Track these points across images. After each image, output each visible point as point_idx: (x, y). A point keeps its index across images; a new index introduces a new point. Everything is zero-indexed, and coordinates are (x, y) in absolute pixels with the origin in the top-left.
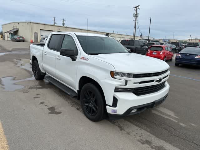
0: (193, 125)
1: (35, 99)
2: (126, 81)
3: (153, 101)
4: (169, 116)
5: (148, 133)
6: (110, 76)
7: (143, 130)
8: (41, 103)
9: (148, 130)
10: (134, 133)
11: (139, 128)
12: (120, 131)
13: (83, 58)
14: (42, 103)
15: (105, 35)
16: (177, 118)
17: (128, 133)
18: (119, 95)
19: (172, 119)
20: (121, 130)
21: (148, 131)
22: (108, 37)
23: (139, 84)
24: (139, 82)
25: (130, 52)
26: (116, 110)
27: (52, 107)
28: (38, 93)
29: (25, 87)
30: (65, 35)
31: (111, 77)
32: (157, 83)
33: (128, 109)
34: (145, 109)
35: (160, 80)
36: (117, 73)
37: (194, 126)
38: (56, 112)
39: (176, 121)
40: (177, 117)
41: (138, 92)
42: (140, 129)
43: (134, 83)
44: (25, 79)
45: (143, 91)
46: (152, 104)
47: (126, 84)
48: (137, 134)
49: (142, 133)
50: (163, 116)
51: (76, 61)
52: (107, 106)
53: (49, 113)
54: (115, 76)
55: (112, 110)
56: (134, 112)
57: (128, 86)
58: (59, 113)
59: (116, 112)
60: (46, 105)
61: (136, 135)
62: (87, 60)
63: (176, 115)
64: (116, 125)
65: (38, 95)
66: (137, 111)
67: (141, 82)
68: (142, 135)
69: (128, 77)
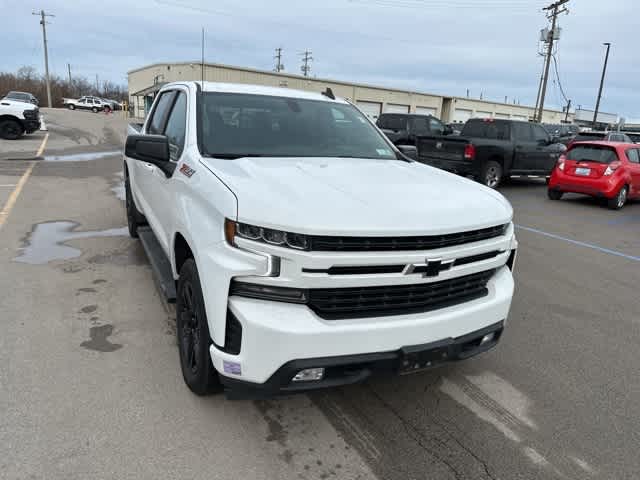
0: (583, 465)
1: (78, 295)
2: (277, 261)
4: (500, 412)
5: (366, 470)
6: (223, 237)
8: (87, 308)
9: (377, 455)
10: (311, 458)
11: (342, 441)
12: (266, 443)
13: (185, 169)
14: (87, 310)
15: (323, 93)
16: (528, 429)
17: (288, 456)
18: (245, 309)
19: (502, 427)
20: (269, 439)
23: (325, 275)
24: (327, 267)
26: (239, 365)
28: (101, 278)
29: (84, 253)
30: (179, 92)
31: (225, 243)
32: (418, 279)
33: (283, 366)
34: (365, 373)
35: (433, 268)
36: (250, 231)
37: (582, 471)
38: (108, 343)
39: (516, 438)
40: (530, 423)
41: (328, 304)
42: (345, 444)
43: (305, 270)
44: (100, 230)
45: (355, 304)
47: (276, 273)
48: (319, 463)
50: (474, 407)
51: (173, 178)
52: (212, 347)
53: (84, 344)
54: (237, 240)
55: (225, 362)
56: (316, 381)
57: (283, 281)
59: (240, 373)
60: (94, 319)
62: (189, 176)
63: (531, 415)
64: (267, 418)
65: (96, 282)
66: (326, 376)
67: (335, 270)
68: (336, 471)
69: (285, 245)
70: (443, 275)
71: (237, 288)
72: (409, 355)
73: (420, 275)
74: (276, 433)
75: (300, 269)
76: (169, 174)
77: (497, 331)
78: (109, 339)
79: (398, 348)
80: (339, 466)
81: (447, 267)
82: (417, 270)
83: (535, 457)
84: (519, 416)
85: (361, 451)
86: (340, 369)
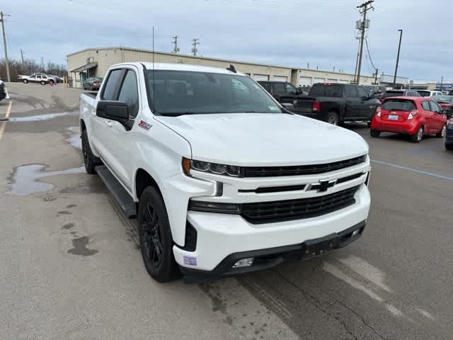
0: (425, 313)
1: (58, 216)
2: (220, 186)
3: (301, 241)
4: (366, 282)
5: (284, 326)
6: (181, 171)
7: (274, 316)
9: (290, 316)
10: (246, 321)
11: (264, 308)
12: (213, 312)
13: (142, 124)
14: (67, 227)
15: (228, 69)
16: (386, 292)
17: (229, 321)
18: (199, 219)
19: (369, 292)
20: (215, 310)
21: (285, 320)
22: (234, 74)
23: (254, 194)
24: (255, 188)
25: (284, 112)
26: (195, 259)
27: (84, 238)
28: (72, 203)
29: (56, 187)
30: (127, 70)
31: (183, 174)
32: (314, 194)
33: (224, 260)
34: (280, 260)
35: (324, 186)
36: (199, 165)
37: (426, 318)
38: (87, 249)
39: (379, 299)
40: (386, 288)
41: (255, 214)
42: (267, 310)
43: (240, 191)
46: (299, 248)
47: (220, 193)
48: (252, 324)
49: (268, 323)
51: (132, 130)
52: (175, 247)
53: (70, 251)
54: (192, 172)
55: (185, 257)
56: (248, 267)
57: (224, 199)
58: (92, 252)
59: (196, 264)
60: (73, 233)
61: (248, 326)
62: (148, 129)
64: (210, 296)
65: (71, 206)
66: (255, 263)
67: (260, 190)
68: (265, 328)
69: (225, 174)
70: (330, 191)
71: (194, 205)
72: (310, 246)
73: (315, 191)
74: (218, 305)
75: (237, 191)
76: (128, 128)
77: (361, 227)
78: (87, 247)
79: (301, 242)
80: (265, 325)
81: (332, 185)
82: (313, 188)
83: (394, 311)
84: (378, 284)
85: (279, 315)
86: (264, 258)
